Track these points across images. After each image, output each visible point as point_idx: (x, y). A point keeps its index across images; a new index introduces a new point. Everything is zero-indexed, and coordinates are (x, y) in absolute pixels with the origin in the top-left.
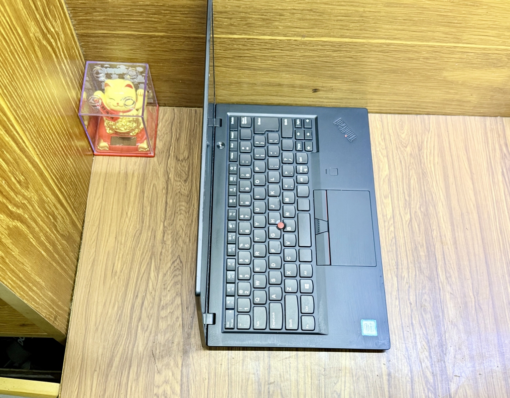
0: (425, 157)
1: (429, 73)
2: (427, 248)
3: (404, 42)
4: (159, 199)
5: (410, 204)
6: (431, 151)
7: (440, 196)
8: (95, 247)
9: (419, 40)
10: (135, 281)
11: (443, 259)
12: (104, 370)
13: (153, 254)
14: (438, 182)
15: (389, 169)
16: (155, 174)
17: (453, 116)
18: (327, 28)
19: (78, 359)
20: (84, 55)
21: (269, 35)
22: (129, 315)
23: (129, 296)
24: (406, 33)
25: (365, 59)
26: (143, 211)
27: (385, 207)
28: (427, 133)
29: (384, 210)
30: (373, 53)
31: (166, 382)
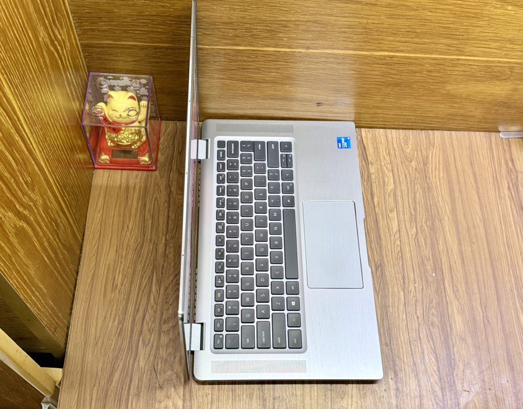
0: (430, 172)
1: (433, 87)
2: (434, 262)
3: (408, 55)
4: (160, 213)
5: (415, 218)
6: (436, 166)
7: (446, 210)
8: (95, 261)
9: (422, 53)
10: (136, 295)
11: (450, 273)
12: (104, 386)
13: (154, 267)
14: (444, 196)
15: (394, 183)
16: (157, 187)
17: (457, 132)
18: (331, 40)
19: (77, 374)
20: (87, 66)
21: (273, 47)
22: (129, 329)
23: (130, 309)
24: (409, 45)
25: (368, 72)
26: (144, 224)
27: (390, 221)
28: (432, 148)
29: (390, 224)
30: (377, 66)
31: (168, 397)
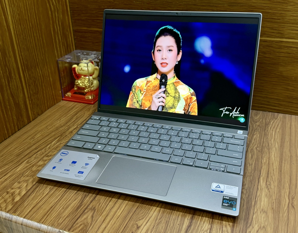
4: (82, 118)
6: (275, 126)
11: (267, 174)
13: (61, 135)
23: (32, 148)
28: (274, 119)
31: (19, 188)
